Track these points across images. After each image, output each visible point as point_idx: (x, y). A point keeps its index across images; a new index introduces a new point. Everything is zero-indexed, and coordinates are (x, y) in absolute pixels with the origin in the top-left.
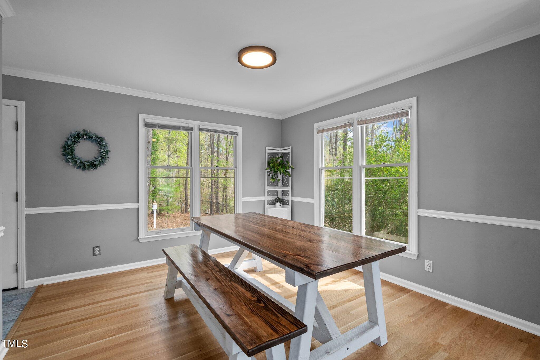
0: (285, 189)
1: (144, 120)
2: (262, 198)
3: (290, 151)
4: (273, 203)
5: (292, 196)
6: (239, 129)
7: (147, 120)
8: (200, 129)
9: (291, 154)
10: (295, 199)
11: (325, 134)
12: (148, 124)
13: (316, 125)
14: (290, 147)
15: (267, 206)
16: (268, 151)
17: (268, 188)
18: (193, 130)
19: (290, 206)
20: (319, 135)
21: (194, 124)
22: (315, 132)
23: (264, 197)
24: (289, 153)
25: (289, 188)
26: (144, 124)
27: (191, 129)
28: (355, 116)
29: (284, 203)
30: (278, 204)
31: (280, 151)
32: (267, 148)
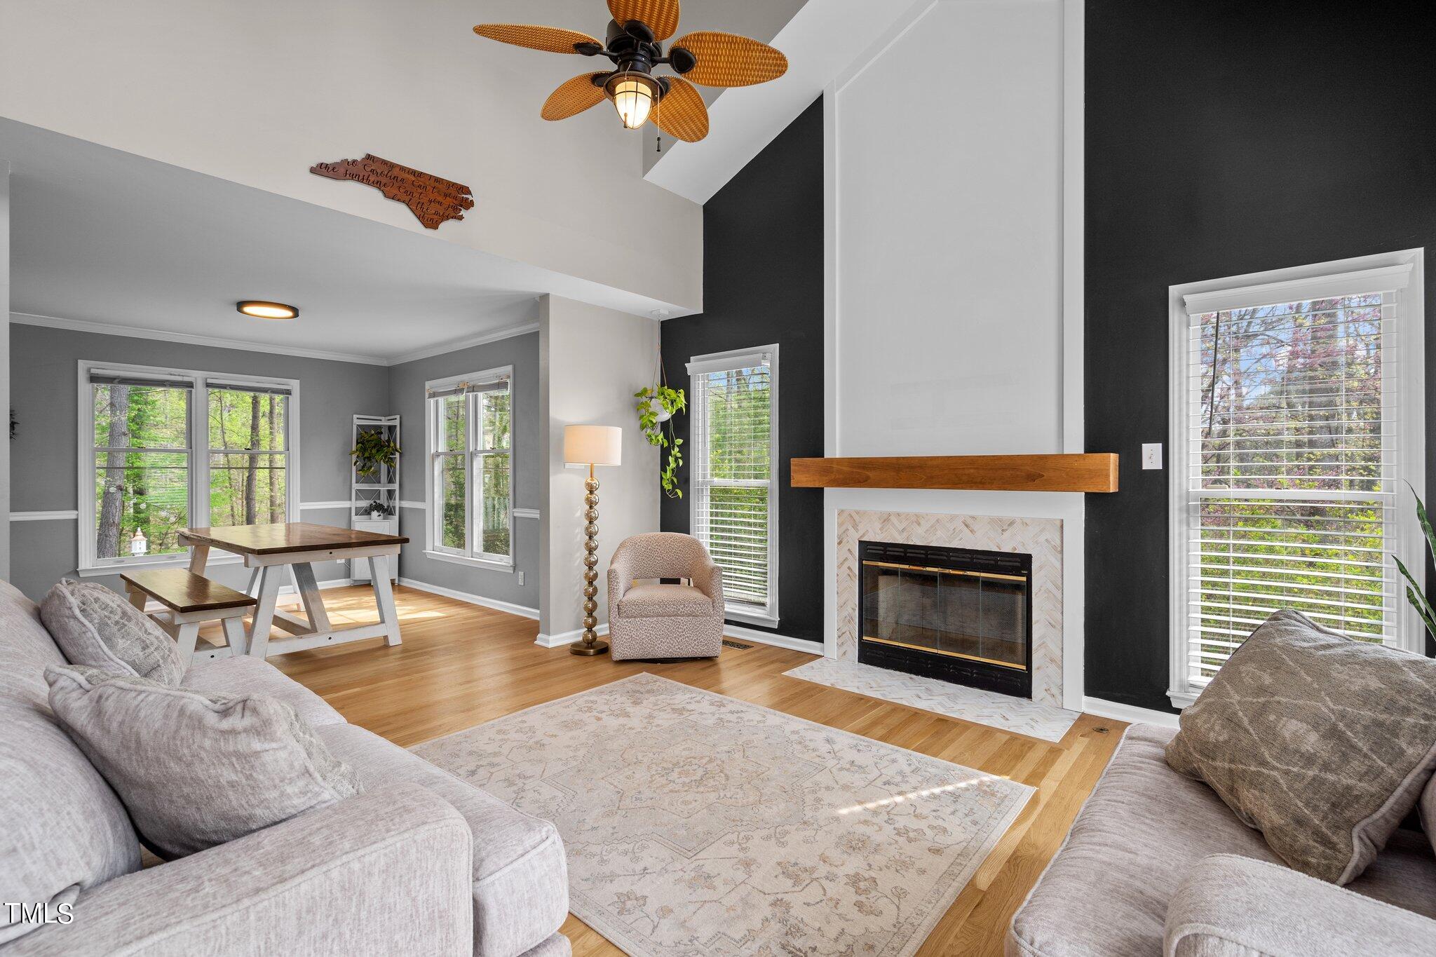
0: (391, 487)
1: (89, 370)
2: (346, 504)
3: (397, 423)
4: (367, 512)
5: (401, 499)
6: (294, 385)
7: (93, 371)
8: (208, 385)
9: (398, 429)
10: (406, 504)
11: (441, 400)
12: (98, 378)
13: (428, 384)
14: (398, 417)
15: (354, 518)
16: (357, 422)
17: (355, 486)
18: (192, 387)
19: (396, 517)
20: (432, 401)
21: (196, 376)
22: (427, 396)
23: (349, 502)
24: (395, 426)
25: (396, 486)
26: (88, 376)
27: (190, 385)
28: (465, 377)
29: (387, 511)
30: (375, 514)
31: (384, 422)
32: (355, 416)
